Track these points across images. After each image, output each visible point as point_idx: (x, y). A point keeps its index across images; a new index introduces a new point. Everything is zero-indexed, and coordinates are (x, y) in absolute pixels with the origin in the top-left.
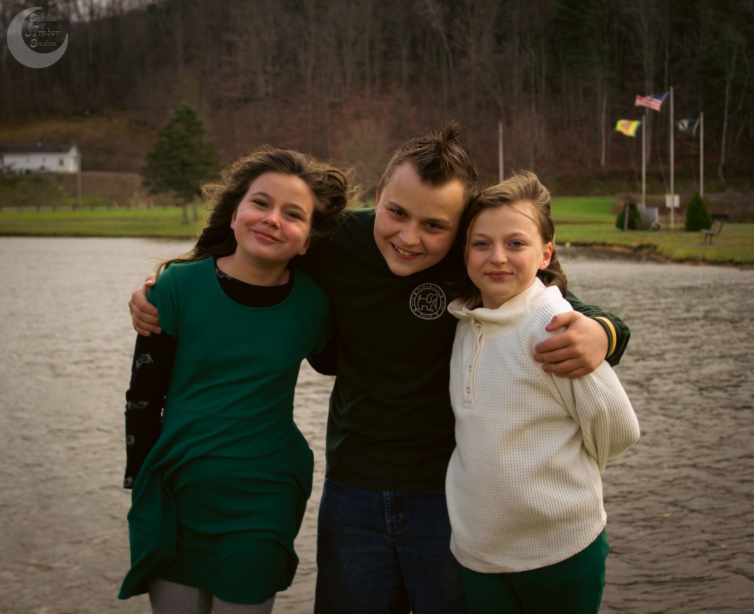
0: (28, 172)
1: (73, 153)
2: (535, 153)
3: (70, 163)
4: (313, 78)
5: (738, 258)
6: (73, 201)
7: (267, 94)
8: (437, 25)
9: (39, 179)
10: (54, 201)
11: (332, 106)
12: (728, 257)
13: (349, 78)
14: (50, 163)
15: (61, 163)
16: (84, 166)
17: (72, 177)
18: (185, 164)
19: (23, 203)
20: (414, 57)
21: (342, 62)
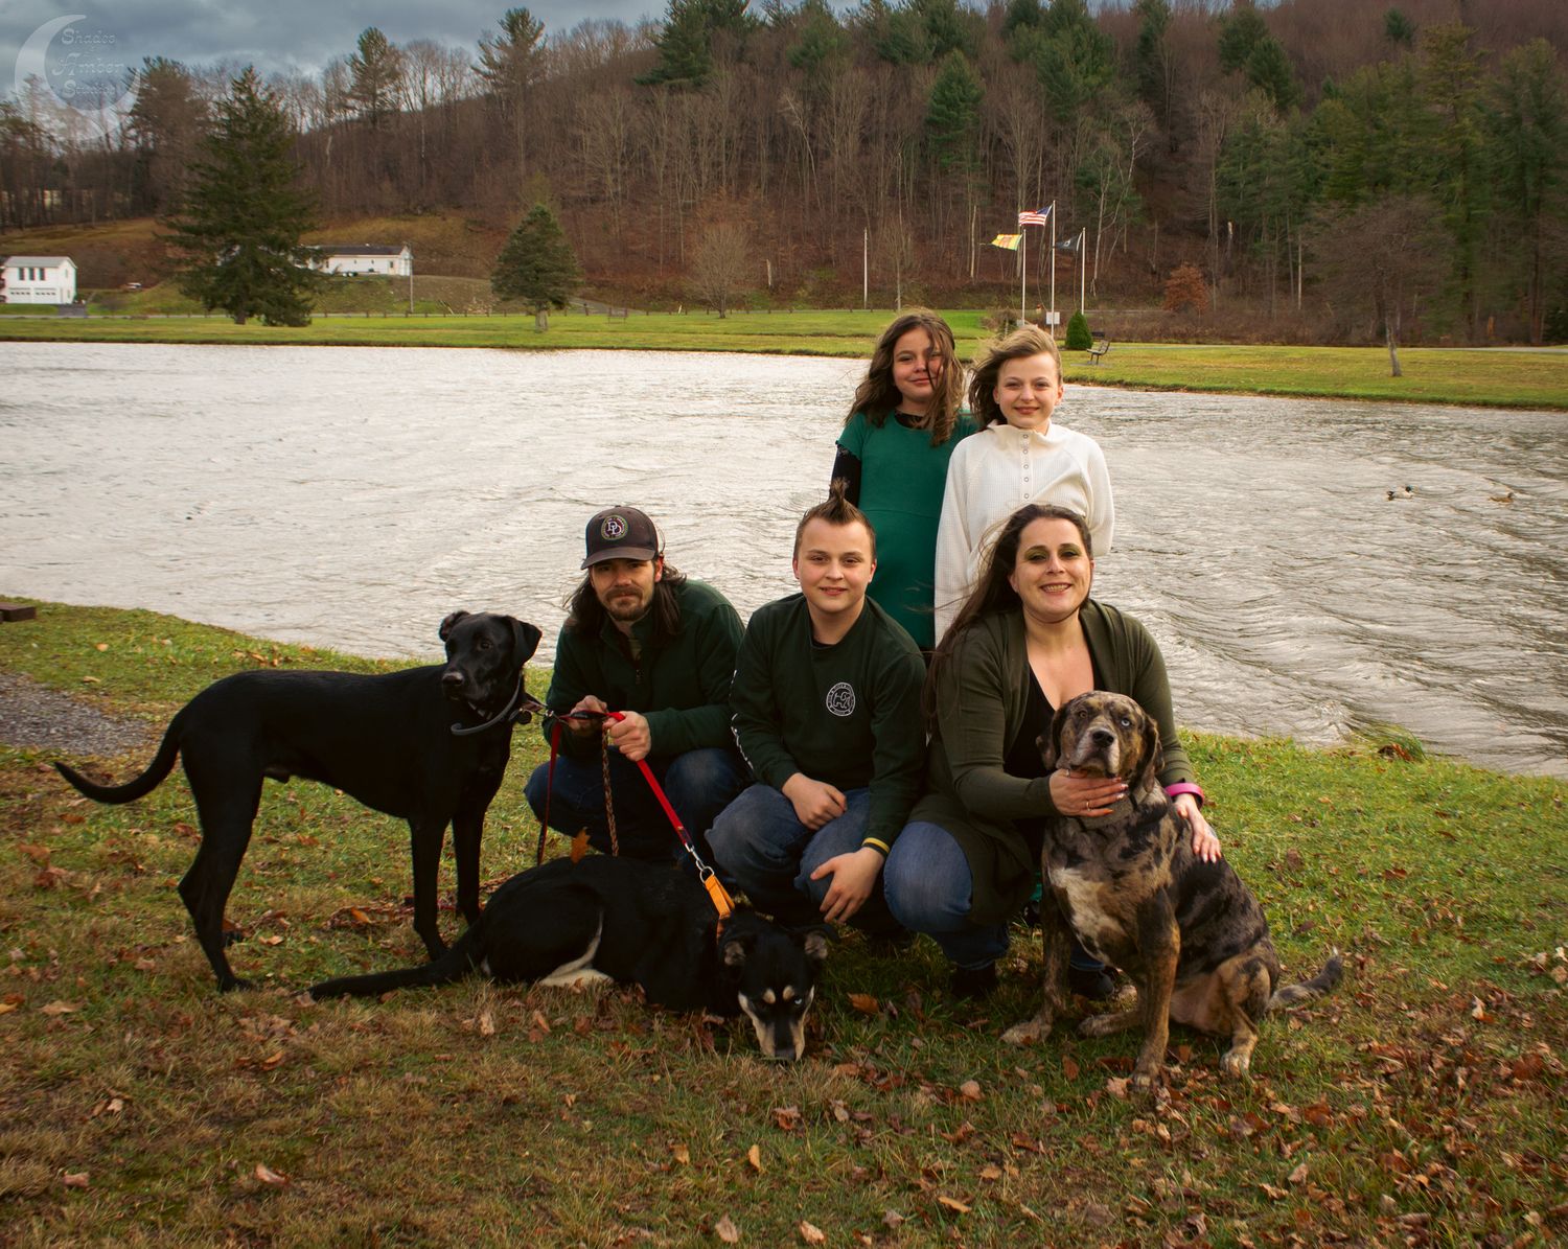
0: (355, 274)
1: (406, 254)
2: (902, 263)
3: (400, 265)
4: (665, 177)
5: (1128, 380)
6: (405, 307)
7: (616, 194)
8: (797, 123)
9: (368, 283)
10: (385, 307)
11: (685, 207)
12: (1118, 378)
13: (704, 178)
14: (380, 265)
15: (392, 265)
16: (416, 270)
17: (405, 280)
18: (539, 270)
19: (351, 309)
20: (775, 158)
21: (696, 161)
